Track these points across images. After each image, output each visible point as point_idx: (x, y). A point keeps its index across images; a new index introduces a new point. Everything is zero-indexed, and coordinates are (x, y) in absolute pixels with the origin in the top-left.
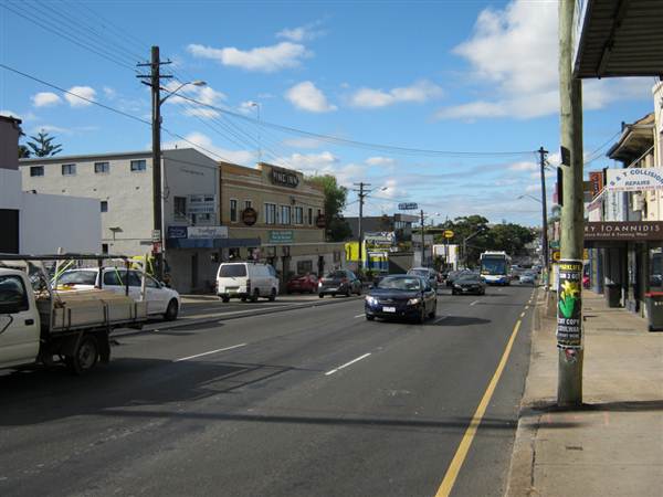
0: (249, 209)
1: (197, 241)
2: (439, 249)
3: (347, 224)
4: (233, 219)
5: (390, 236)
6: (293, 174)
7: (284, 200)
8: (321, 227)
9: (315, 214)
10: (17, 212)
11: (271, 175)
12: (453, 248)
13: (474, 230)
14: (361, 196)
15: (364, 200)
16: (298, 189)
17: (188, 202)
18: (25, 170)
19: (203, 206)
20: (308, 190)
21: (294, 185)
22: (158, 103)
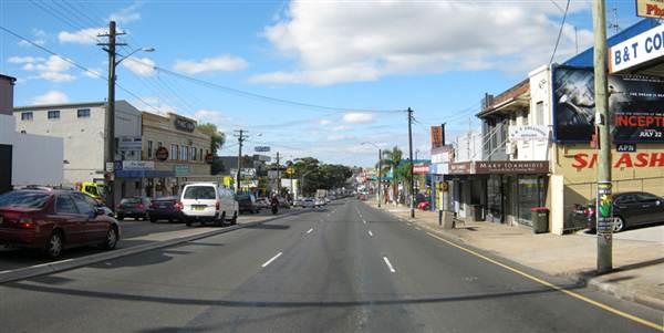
0: (161, 149)
1: (130, 172)
2: (285, 183)
3: (221, 162)
4: (150, 155)
5: (252, 172)
6: (191, 122)
7: (184, 142)
8: (209, 163)
9: (204, 153)
10: (11, 147)
11: (176, 123)
12: (294, 181)
13: (309, 169)
14: (241, 140)
15: (243, 143)
16: (194, 134)
17: (121, 141)
18: (18, 115)
19: (133, 145)
20: (200, 134)
21: (191, 131)
22: (114, 65)
